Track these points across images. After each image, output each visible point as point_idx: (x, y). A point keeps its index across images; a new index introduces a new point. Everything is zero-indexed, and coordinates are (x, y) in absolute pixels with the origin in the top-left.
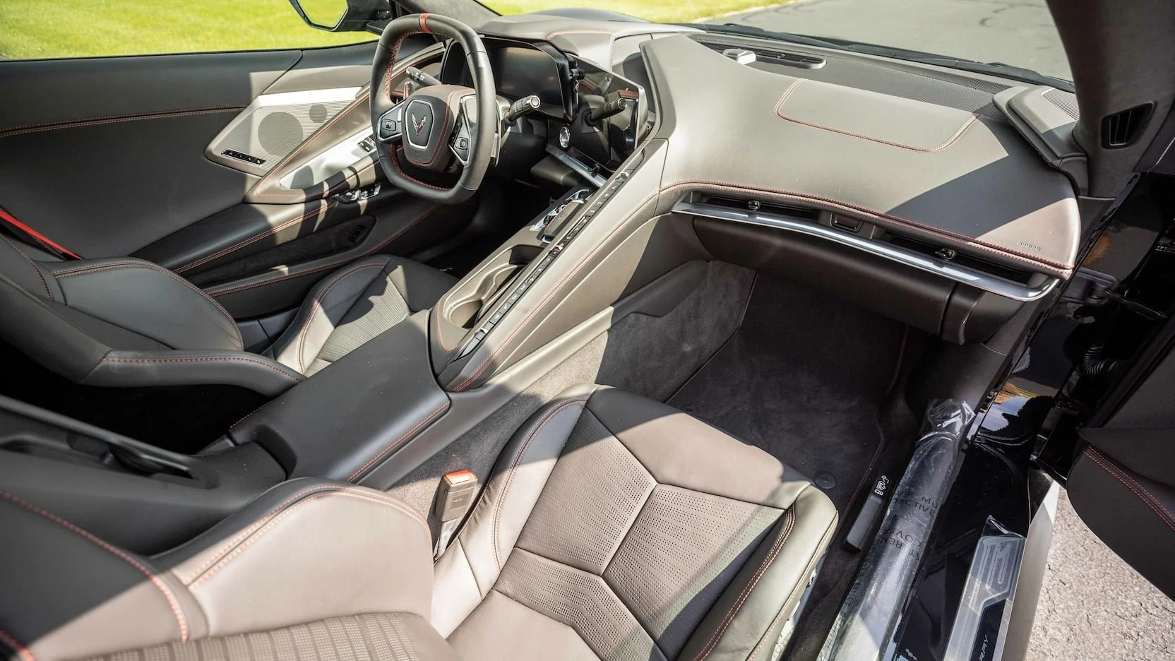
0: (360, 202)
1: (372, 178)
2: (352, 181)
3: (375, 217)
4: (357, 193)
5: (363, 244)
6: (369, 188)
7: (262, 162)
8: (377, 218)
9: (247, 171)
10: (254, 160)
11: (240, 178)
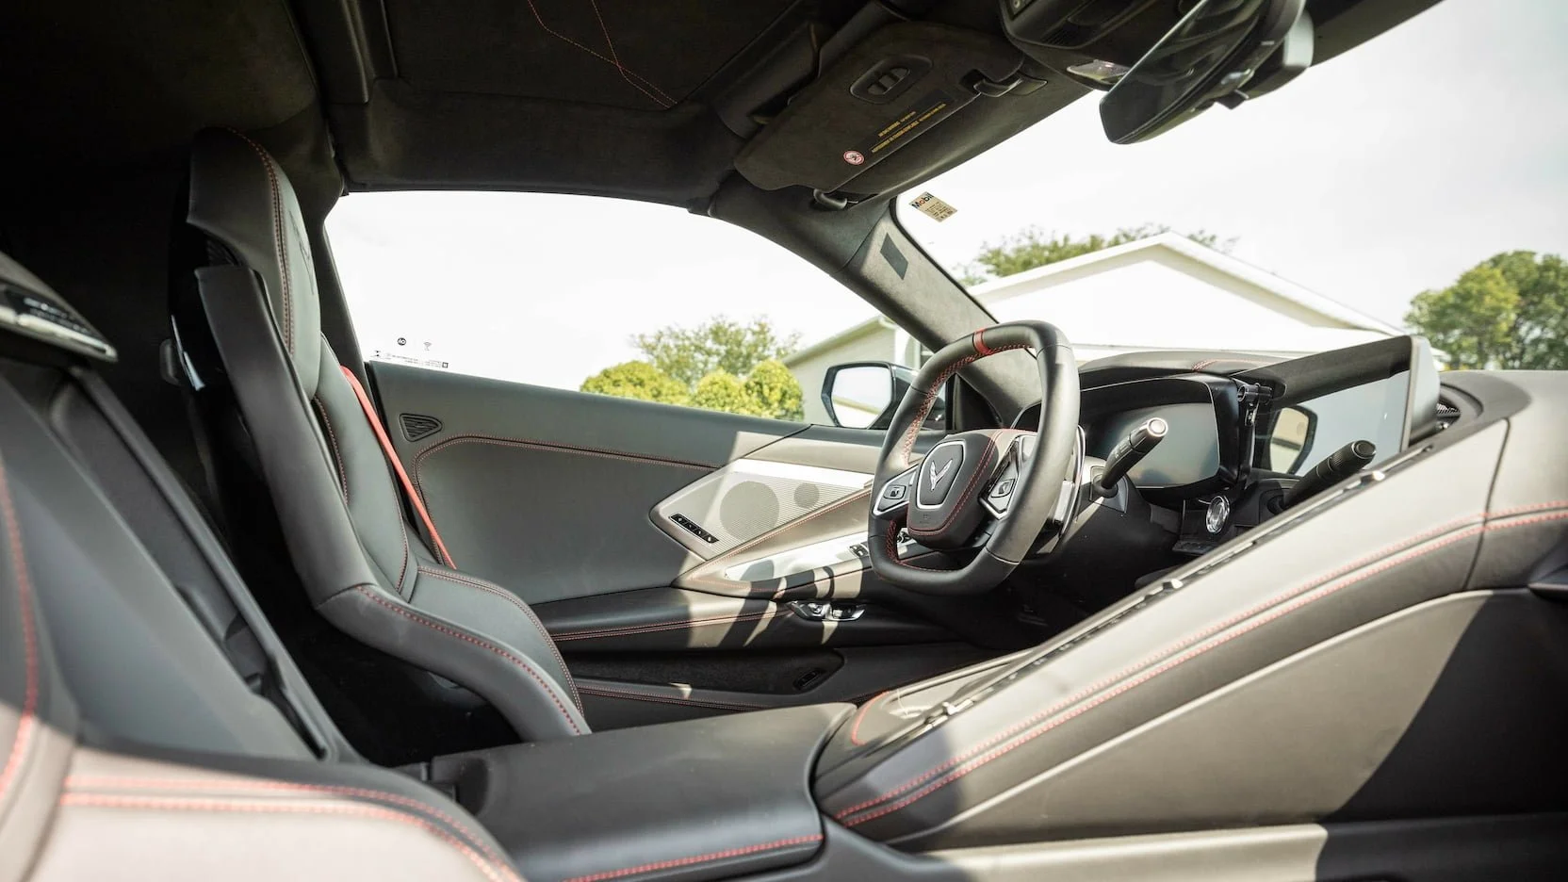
0: (826, 624)
1: (854, 590)
2: (822, 587)
3: (843, 659)
4: (825, 608)
5: (813, 691)
6: (845, 604)
7: (714, 540)
8: (846, 661)
9: (691, 547)
10: (704, 536)
11: (679, 554)
